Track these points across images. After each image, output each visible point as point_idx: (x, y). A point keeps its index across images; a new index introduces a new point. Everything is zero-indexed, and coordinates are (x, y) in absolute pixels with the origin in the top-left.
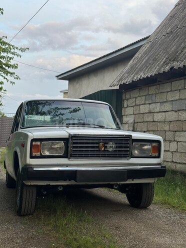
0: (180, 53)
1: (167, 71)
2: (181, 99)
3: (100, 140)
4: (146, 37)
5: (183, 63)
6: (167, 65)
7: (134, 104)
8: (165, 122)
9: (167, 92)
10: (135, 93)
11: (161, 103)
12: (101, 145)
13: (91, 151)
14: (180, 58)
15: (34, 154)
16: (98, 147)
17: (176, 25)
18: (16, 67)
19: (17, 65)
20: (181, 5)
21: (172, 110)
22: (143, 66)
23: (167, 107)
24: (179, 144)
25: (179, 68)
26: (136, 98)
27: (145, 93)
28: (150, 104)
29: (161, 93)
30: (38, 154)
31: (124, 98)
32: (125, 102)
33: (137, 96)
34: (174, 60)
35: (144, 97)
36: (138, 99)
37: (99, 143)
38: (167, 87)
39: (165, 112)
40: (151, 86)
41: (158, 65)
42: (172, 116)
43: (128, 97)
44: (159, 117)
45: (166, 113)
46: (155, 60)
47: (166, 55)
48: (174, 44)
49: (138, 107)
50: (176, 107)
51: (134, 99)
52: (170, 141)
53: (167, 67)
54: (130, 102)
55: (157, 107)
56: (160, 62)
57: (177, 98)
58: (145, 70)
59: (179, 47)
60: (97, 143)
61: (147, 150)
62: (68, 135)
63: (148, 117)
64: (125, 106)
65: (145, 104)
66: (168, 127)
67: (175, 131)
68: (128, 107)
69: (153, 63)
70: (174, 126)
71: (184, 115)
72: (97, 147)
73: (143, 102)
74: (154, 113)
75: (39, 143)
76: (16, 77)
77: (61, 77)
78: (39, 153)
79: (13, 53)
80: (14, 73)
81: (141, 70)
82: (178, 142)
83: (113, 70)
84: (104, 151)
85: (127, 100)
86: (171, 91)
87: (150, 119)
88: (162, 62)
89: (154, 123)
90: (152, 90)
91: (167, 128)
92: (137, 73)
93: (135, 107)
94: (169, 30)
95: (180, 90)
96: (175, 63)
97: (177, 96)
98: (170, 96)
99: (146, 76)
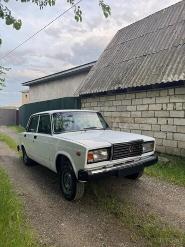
0: (121, 80)
2: (123, 105)
3: (129, 145)
4: (94, 61)
5: (127, 85)
6: (115, 85)
7: (89, 106)
8: (112, 117)
9: (113, 101)
10: (91, 100)
11: (109, 106)
12: (129, 149)
14: (123, 83)
15: (89, 161)
17: (110, 62)
20: (109, 50)
21: (117, 111)
23: (113, 109)
27: (98, 100)
28: (101, 106)
29: (109, 101)
31: (82, 102)
32: (83, 104)
34: (119, 83)
35: (96, 103)
36: (92, 103)
38: (113, 98)
39: (111, 111)
41: (108, 85)
42: (117, 114)
43: (85, 101)
44: (107, 114)
45: (113, 112)
46: (103, 81)
47: (111, 79)
48: (114, 73)
49: (92, 108)
50: (119, 110)
51: (90, 103)
52: (116, 128)
54: (87, 105)
55: (106, 109)
58: (98, 87)
59: (119, 75)
60: (127, 148)
62: (110, 144)
64: (83, 106)
66: (114, 120)
67: (119, 123)
68: (85, 107)
69: (103, 83)
70: (118, 120)
72: (127, 151)
73: (96, 105)
74: (104, 112)
75: (92, 153)
77: (25, 84)
78: (92, 160)
81: (95, 86)
84: (131, 152)
85: (85, 103)
86: (116, 100)
88: (110, 84)
90: (103, 99)
92: (93, 89)
93: (90, 108)
94: (106, 64)
95: (122, 100)
96: (120, 85)
97: (120, 103)
98: (115, 103)
99: (100, 91)
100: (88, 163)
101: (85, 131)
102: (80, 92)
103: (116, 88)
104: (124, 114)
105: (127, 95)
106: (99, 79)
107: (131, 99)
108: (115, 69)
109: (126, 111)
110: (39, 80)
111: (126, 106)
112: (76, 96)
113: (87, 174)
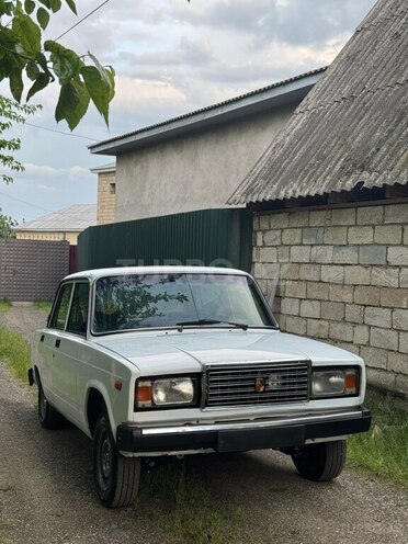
0: (374, 154)
1: (349, 189)
2: (377, 244)
3: (257, 372)
5: (381, 177)
6: (349, 174)
7: (277, 242)
8: (344, 285)
9: (348, 227)
10: (280, 220)
11: (335, 246)
12: (258, 383)
13: (241, 387)
14: (376, 166)
15: (140, 404)
16: (254, 386)
17: (361, 82)
18: (17, 147)
19: (19, 141)
20: (368, 33)
21: (359, 264)
22: (296, 166)
23: (348, 255)
24: (372, 330)
25: (375, 188)
26: (282, 230)
27: (303, 223)
28: (312, 246)
29: (335, 226)
30: (148, 403)
31: (255, 226)
32: (260, 235)
33: (284, 226)
34: (363, 168)
35: (299, 231)
36: (286, 232)
37: (254, 379)
38: (347, 217)
39: (343, 265)
40: (314, 210)
41: (330, 172)
42: (358, 275)
43: (264, 225)
44: (330, 274)
45: (347, 267)
46: (322, 157)
47: (345, 151)
48: (359, 127)
49: (286, 249)
50: (365, 259)
51: (278, 233)
52: (355, 324)
53: (350, 182)
54: (270, 237)
55: (327, 254)
56: (334, 167)
57: (368, 240)
58: (303, 179)
59: (370, 137)
60: (251, 379)
61: (337, 384)
62: (200, 366)
63: (308, 271)
64: (260, 243)
65: (301, 245)
66: (350, 295)
67: (365, 306)
68: (264, 246)
69: (319, 165)
70: (362, 296)
71: (382, 276)
72: (251, 386)
73: (297, 241)
74: (321, 264)
75: (148, 384)
76: (15, 165)
77: (101, 148)
78: (150, 402)
79: (8, 115)
80: (12, 159)
81: (293, 176)
82: (370, 327)
83: (217, 142)
84: (264, 391)
85: (264, 232)
86: (356, 225)
87: (312, 276)
88: (338, 167)
89: (321, 285)
90: (318, 218)
91: (347, 297)
92: (285, 183)
93: (280, 249)
94: (346, 91)
95: (374, 227)
96: (365, 175)
97: (367, 236)
98: (355, 236)
99: (305, 194)
100: (137, 409)
101: (180, 330)
102: (249, 191)
103: (349, 185)
104: (382, 277)
105: (391, 210)
106: (311, 148)
107: (403, 224)
108: (367, 110)
109: (388, 265)
110: (145, 135)
111: (387, 246)
112: (233, 206)
113: (132, 433)
